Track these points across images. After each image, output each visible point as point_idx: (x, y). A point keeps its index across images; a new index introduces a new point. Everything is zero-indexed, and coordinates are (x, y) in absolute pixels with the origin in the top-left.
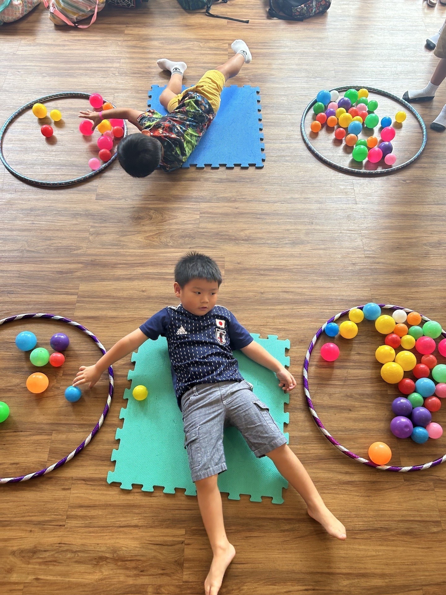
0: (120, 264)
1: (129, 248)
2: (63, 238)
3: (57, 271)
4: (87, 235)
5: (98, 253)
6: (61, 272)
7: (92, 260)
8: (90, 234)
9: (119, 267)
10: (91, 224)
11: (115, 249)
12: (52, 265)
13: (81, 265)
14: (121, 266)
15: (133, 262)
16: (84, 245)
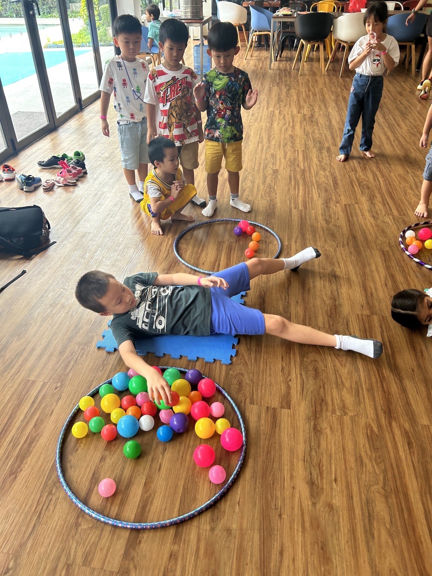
0: (383, 387)
1: (360, 380)
2: (356, 443)
3: (409, 448)
4: (347, 419)
5: (372, 407)
6: (409, 444)
7: (385, 413)
8: (345, 415)
9: (388, 388)
10: (329, 414)
11: (363, 392)
12: (401, 454)
13: (394, 424)
14: (385, 387)
15: (378, 377)
16: (362, 421)
